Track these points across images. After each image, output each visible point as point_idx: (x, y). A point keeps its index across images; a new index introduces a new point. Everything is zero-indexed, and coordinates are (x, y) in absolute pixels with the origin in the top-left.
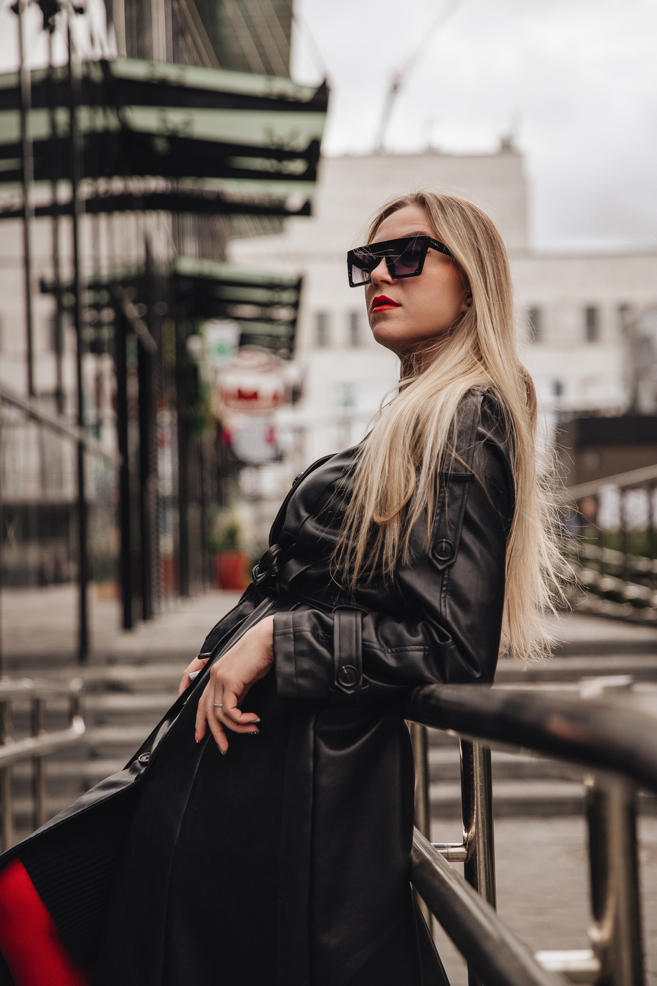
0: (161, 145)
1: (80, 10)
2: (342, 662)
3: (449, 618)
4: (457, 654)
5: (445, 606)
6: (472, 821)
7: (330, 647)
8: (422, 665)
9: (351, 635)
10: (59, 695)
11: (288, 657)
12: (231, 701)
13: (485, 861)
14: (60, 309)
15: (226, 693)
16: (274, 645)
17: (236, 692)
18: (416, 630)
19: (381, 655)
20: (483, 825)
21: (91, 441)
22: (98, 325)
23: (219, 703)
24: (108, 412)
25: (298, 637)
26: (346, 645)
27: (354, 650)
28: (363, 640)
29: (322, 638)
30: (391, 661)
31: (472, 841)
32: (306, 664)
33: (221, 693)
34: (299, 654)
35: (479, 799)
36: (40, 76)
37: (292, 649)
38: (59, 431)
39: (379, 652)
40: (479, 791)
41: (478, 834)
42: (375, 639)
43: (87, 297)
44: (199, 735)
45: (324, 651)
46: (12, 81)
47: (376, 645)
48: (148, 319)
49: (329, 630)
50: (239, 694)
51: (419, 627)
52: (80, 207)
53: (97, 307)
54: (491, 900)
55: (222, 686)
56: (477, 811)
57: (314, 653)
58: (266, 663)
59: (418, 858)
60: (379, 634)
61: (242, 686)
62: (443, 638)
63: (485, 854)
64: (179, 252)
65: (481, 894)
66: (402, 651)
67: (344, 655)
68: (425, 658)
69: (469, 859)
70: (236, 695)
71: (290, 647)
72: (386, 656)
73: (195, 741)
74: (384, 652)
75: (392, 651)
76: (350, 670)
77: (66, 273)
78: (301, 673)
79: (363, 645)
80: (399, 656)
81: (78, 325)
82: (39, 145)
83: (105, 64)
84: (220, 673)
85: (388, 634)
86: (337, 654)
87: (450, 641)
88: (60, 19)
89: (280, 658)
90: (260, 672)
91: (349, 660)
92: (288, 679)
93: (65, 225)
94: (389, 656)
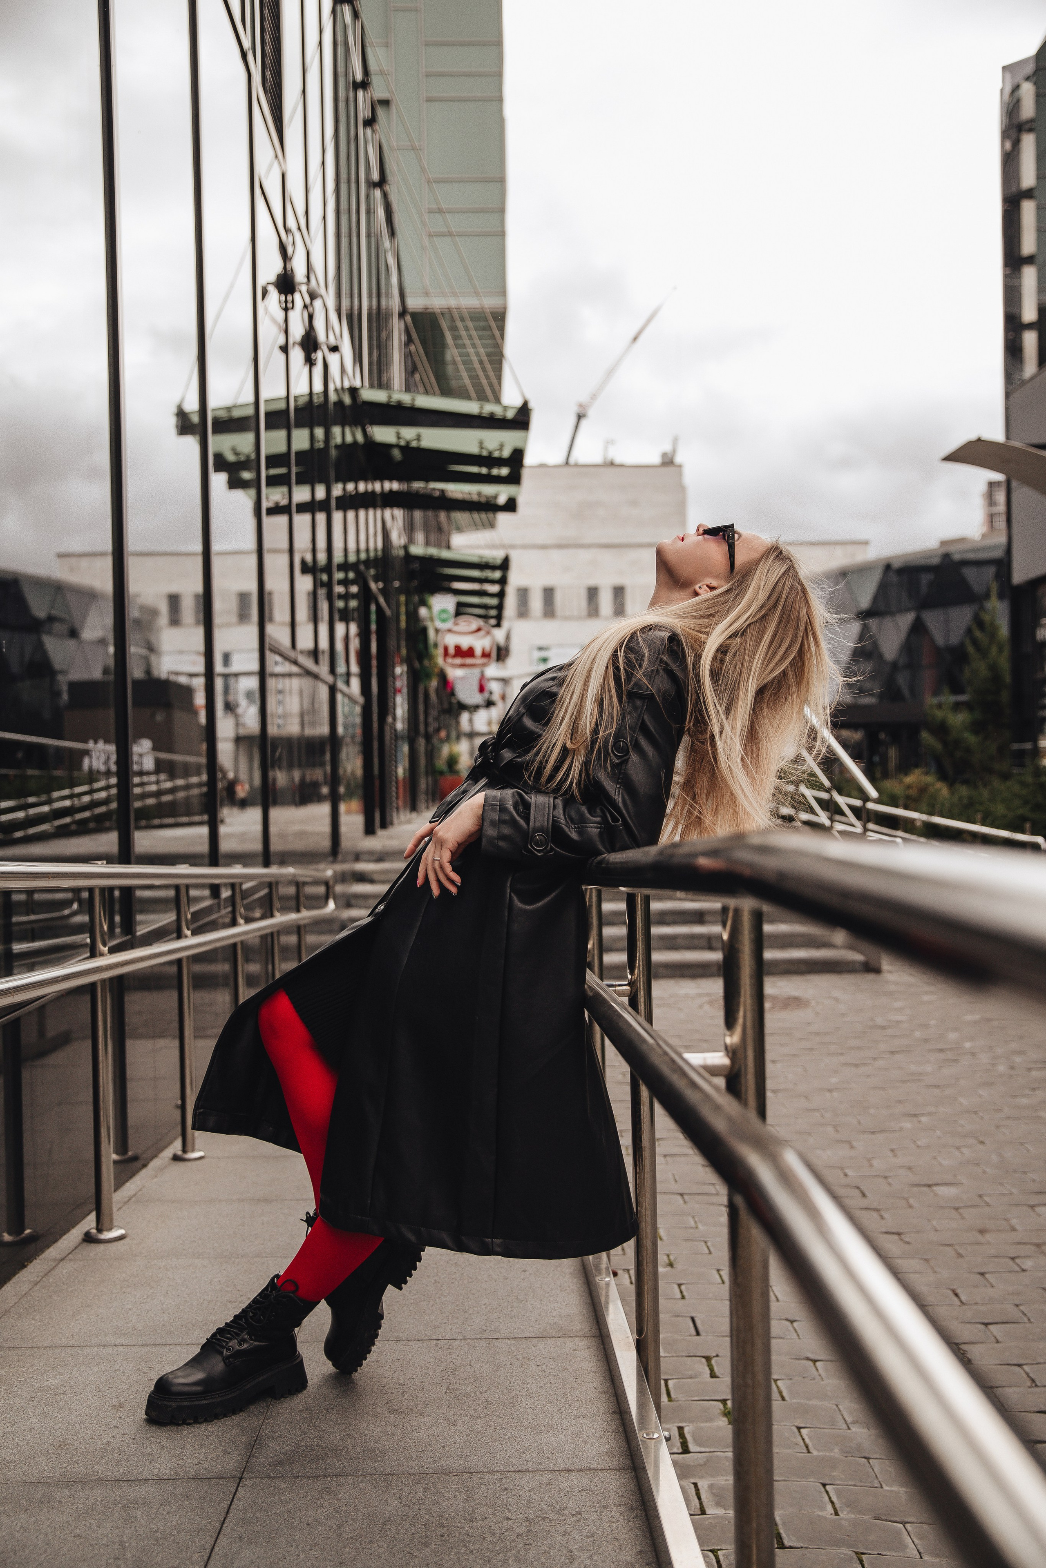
0: (397, 454)
1: (334, 349)
2: (536, 830)
3: (621, 805)
4: (624, 834)
5: (619, 794)
6: (635, 966)
7: (527, 819)
8: (597, 840)
9: (544, 810)
10: (316, 882)
11: (493, 823)
12: (446, 856)
13: (645, 996)
14: (317, 584)
15: (443, 849)
16: (482, 815)
17: (451, 849)
18: (595, 812)
19: (566, 829)
20: (643, 968)
21: (341, 685)
22: (346, 597)
23: (437, 857)
24: (355, 668)
25: (503, 809)
26: (540, 818)
27: (546, 822)
28: (553, 817)
29: (521, 812)
30: (574, 836)
31: (635, 980)
32: (506, 830)
33: (440, 849)
34: (502, 822)
35: (641, 948)
36: (302, 401)
37: (497, 818)
38: (316, 677)
39: (564, 827)
40: (641, 942)
41: (640, 975)
42: (562, 817)
43: (339, 575)
44: (420, 881)
45: (522, 822)
46: (282, 405)
47: (563, 821)
48: (384, 591)
49: (527, 806)
50: (453, 851)
51: (598, 811)
52: (333, 503)
53: (345, 582)
54: (649, 1019)
55: (441, 843)
56: (639, 958)
57: (513, 823)
58: (477, 828)
59: (591, 992)
60: (566, 813)
61: (456, 845)
62: (615, 820)
63: (644, 991)
64: (411, 540)
65: (641, 1016)
66: (583, 827)
67: (537, 825)
68: (600, 834)
69: (632, 995)
70: (451, 851)
71: (496, 816)
72: (570, 831)
73: (417, 886)
74: (568, 827)
75: (575, 827)
76: (542, 837)
77: (322, 557)
78: (502, 837)
79: (553, 820)
80: (580, 832)
81: (330, 597)
82: (300, 454)
83: (353, 391)
84: (440, 834)
85: (573, 814)
86: (531, 823)
87: (620, 823)
88: (319, 356)
89: (486, 823)
90: (471, 835)
91: (541, 830)
92: (491, 840)
93: (321, 517)
94: (572, 831)
